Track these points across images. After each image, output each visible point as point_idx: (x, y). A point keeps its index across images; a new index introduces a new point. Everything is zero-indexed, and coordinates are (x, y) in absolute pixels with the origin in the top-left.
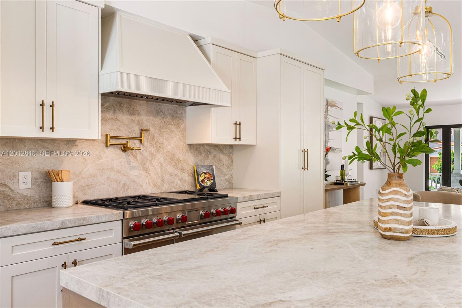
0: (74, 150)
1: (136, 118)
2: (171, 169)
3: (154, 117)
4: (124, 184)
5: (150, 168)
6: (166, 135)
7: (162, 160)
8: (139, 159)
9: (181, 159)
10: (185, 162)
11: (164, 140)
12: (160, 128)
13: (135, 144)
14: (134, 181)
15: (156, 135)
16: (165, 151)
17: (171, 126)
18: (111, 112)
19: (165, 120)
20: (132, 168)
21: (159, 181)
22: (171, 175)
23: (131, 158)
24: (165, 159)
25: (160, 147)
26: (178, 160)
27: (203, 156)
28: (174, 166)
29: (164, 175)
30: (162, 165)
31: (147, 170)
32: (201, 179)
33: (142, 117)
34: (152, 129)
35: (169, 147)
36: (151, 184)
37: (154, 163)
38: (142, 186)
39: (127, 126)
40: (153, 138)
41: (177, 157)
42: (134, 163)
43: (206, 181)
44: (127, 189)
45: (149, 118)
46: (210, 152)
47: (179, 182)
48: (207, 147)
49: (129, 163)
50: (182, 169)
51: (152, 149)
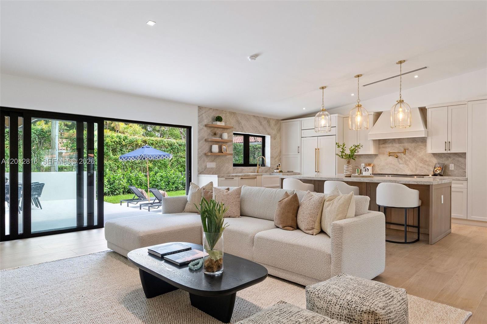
0: (377, 157)
1: (402, 145)
2: (421, 165)
3: (411, 143)
4: (397, 170)
5: (409, 164)
6: (418, 150)
7: (415, 160)
8: (403, 160)
9: (427, 160)
10: (430, 162)
11: (417, 152)
12: (415, 147)
13: (402, 155)
14: (401, 169)
15: (412, 151)
16: (418, 157)
17: (421, 146)
18: (391, 143)
19: (417, 144)
20: (400, 164)
21: (414, 170)
22: (421, 167)
23: (400, 160)
24: (418, 160)
25: (415, 155)
26: (426, 161)
27: (444, 159)
28: (423, 164)
29: (417, 167)
30: (415, 163)
31: (407, 165)
32: (435, 170)
33: (405, 144)
34: (410, 148)
35: (420, 155)
36: (410, 170)
37: (411, 162)
38: (405, 171)
39: (398, 148)
40: (411, 152)
41: (425, 159)
42: (401, 162)
43: (438, 170)
44: (398, 171)
45: (408, 144)
46: (450, 157)
47: (426, 171)
48: (447, 155)
49: (399, 162)
50: (428, 165)
51: (410, 156)
